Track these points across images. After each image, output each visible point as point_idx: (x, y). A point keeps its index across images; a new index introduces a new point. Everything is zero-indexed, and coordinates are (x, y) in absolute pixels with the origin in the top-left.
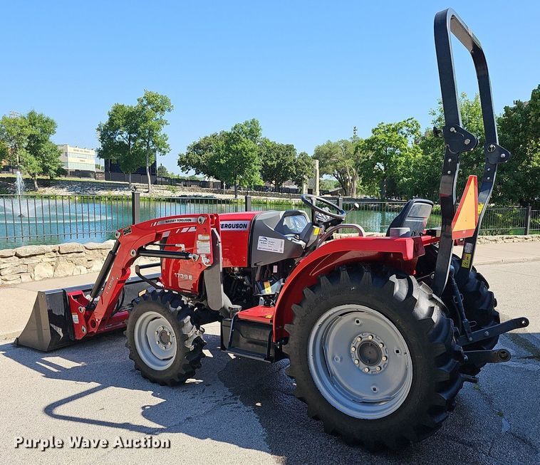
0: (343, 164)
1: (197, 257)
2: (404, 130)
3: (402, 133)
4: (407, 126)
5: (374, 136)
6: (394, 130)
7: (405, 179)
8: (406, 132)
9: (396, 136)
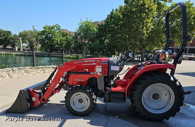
0: (32, 39)
1: (96, 73)
2: (55, 28)
3: (54, 29)
4: (56, 27)
5: (45, 30)
6: (52, 28)
7: (57, 46)
8: (56, 29)
9: (53, 30)
